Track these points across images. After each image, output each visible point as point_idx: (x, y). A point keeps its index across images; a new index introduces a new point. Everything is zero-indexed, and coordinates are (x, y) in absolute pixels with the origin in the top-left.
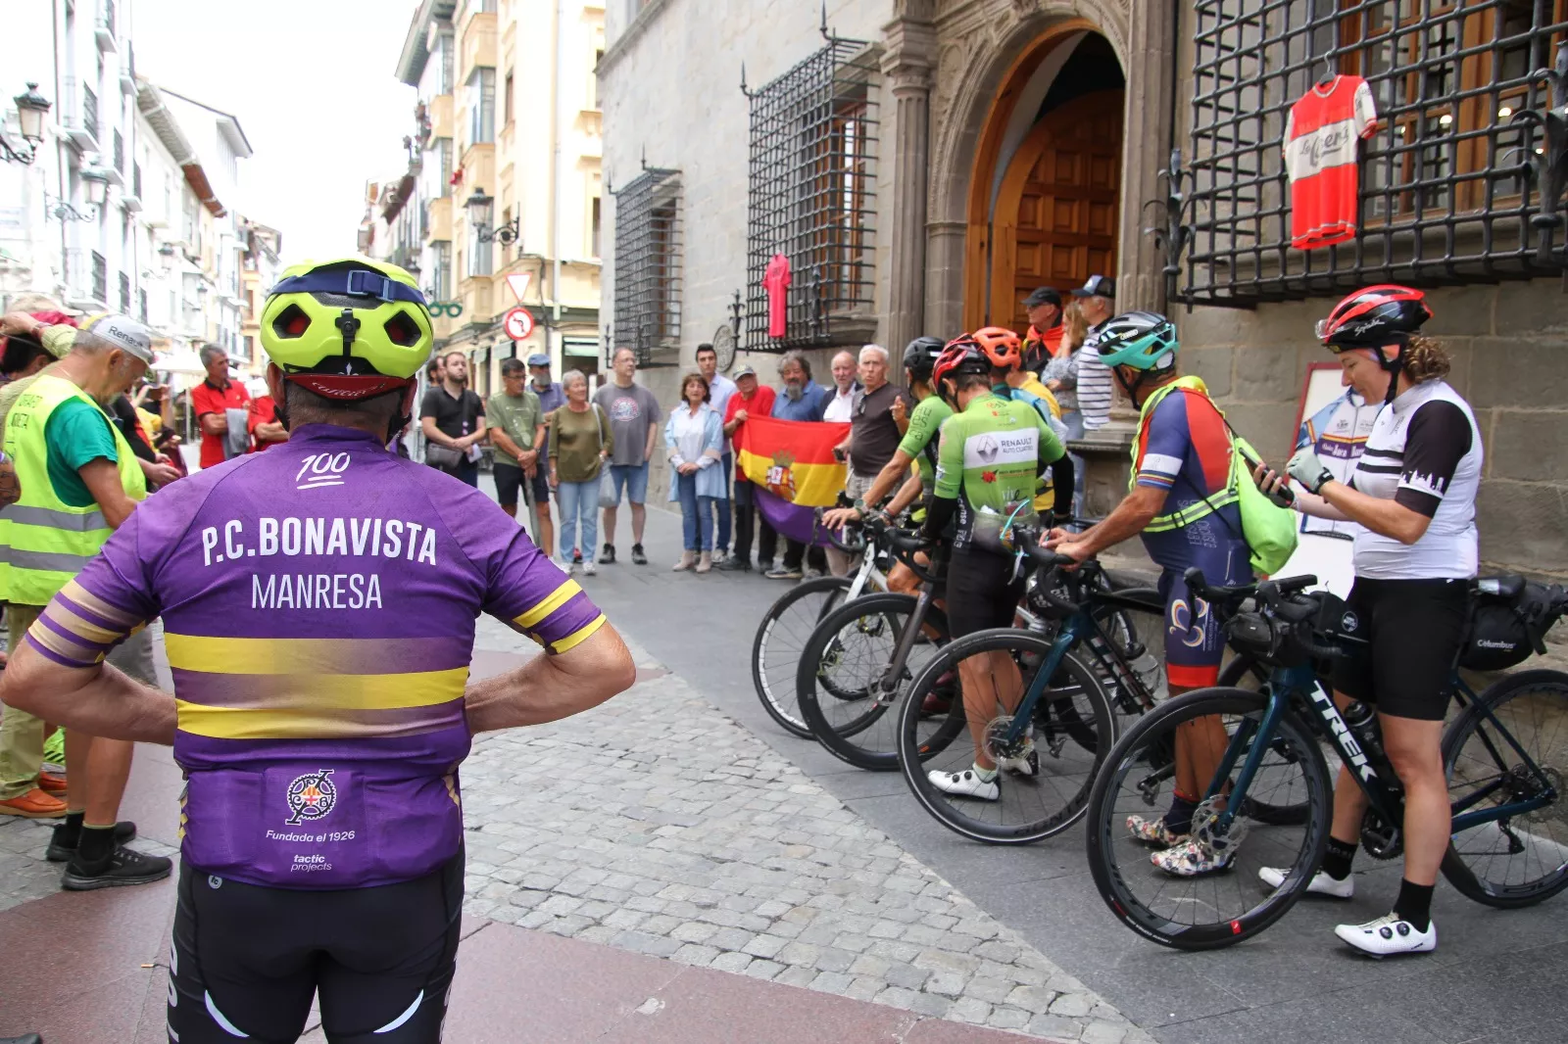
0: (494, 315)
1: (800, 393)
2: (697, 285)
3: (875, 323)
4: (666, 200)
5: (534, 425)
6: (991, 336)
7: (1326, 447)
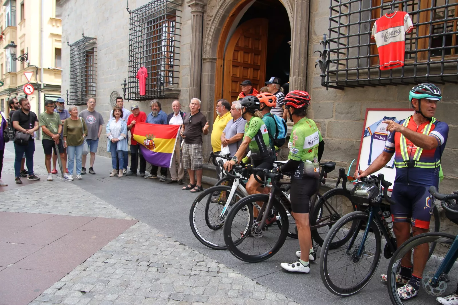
0: (17, 86)
1: (157, 114)
2: (103, 77)
3: (180, 91)
4: (90, 48)
5: (58, 125)
6: (267, 96)
7: (376, 136)
